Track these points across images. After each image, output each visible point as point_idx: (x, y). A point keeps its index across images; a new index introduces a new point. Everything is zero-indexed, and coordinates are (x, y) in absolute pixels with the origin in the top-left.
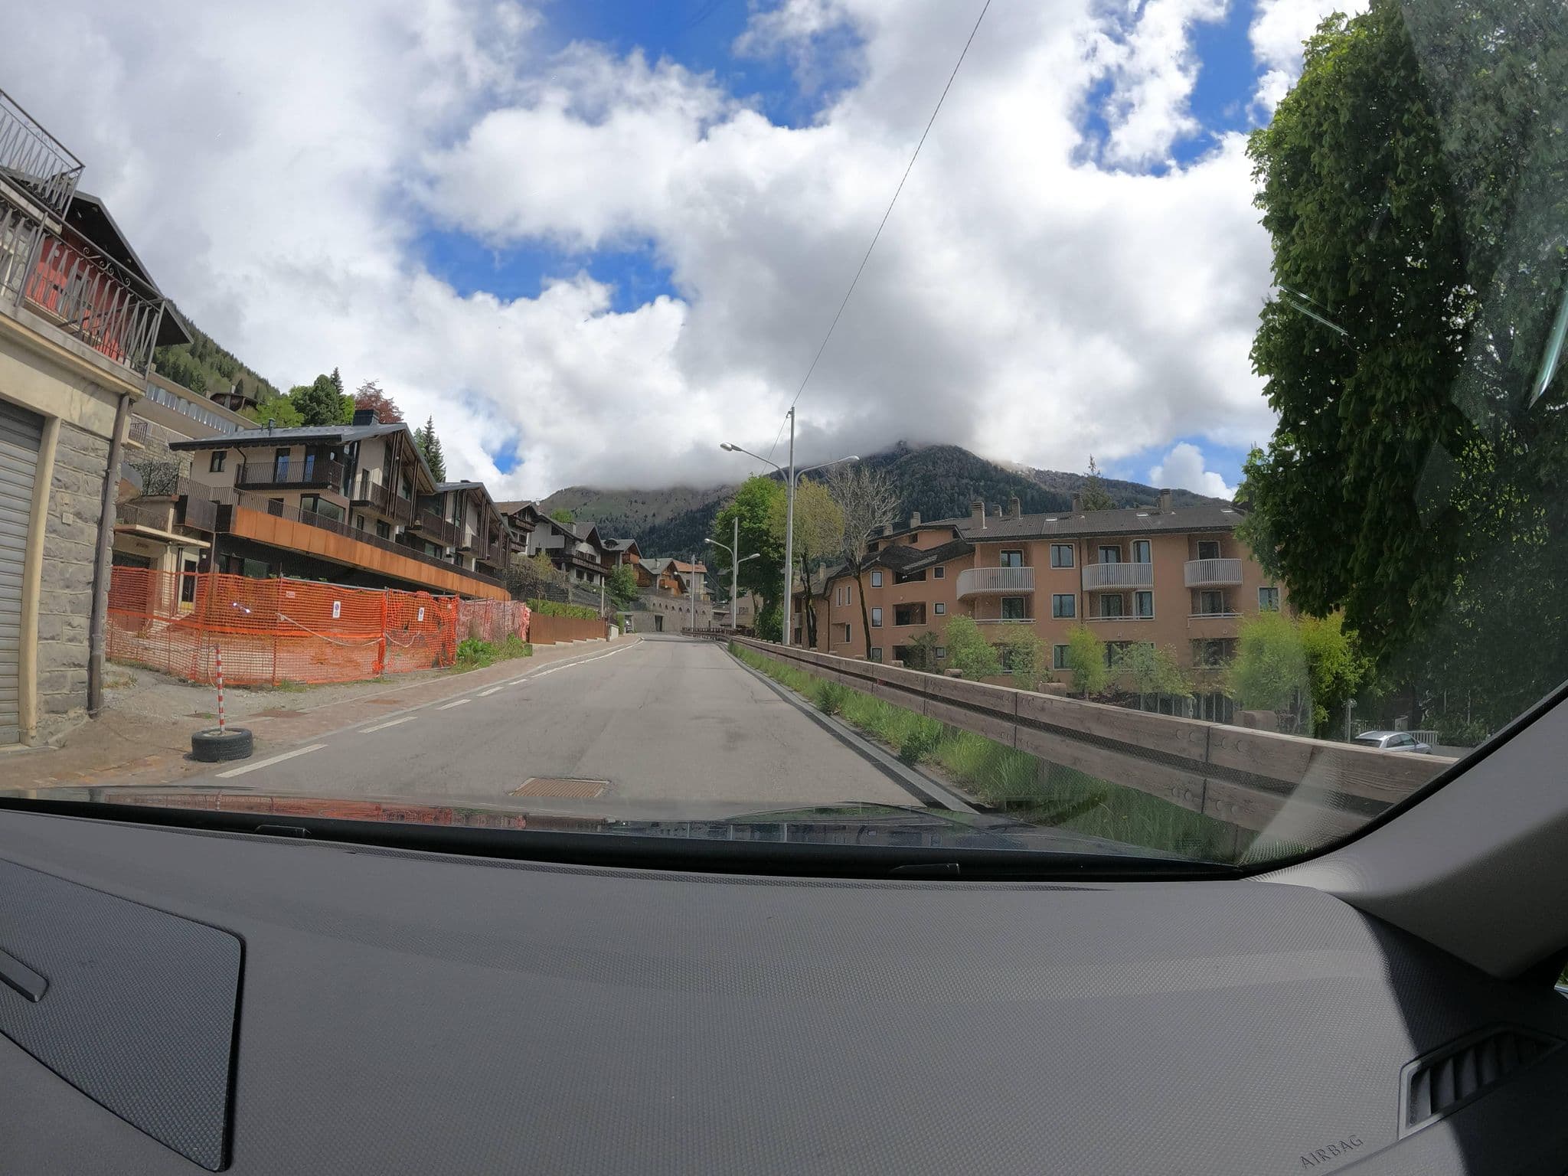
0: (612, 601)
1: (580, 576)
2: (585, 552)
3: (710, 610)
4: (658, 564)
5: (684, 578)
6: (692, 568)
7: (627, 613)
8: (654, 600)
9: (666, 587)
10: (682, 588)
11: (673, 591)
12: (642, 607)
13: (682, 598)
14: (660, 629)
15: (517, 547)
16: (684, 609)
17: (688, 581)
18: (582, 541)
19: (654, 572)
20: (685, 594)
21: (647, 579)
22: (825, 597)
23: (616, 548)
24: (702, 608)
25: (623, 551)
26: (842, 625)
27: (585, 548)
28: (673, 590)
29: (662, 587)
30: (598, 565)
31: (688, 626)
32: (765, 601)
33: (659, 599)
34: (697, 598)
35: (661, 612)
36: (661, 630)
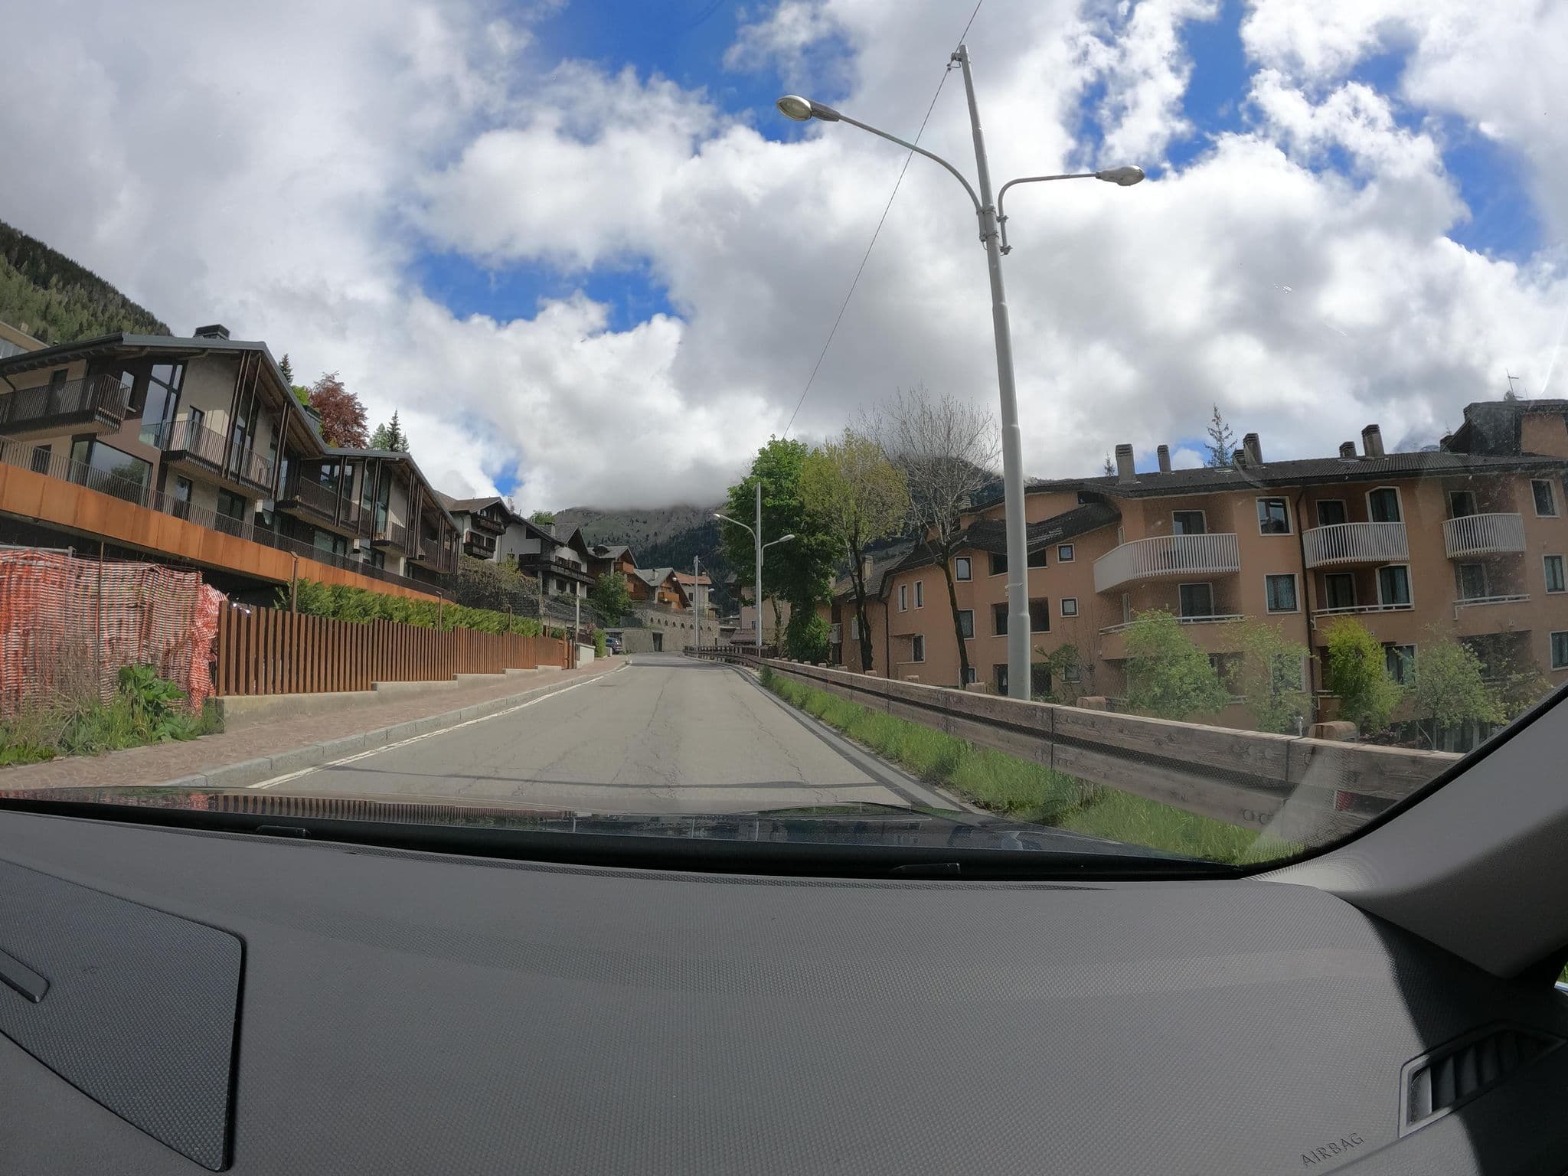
0: (599, 616)
1: (561, 587)
2: (566, 558)
3: (716, 626)
4: (657, 574)
5: (687, 591)
6: (695, 579)
7: (617, 630)
8: (650, 615)
9: (666, 600)
10: (685, 602)
11: (674, 605)
12: (638, 624)
13: (685, 613)
14: (659, 648)
15: (482, 552)
16: (687, 625)
17: (691, 595)
18: (562, 545)
19: (652, 584)
20: (688, 609)
21: (644, 591)
22: (882, 598)
23: (607, 556)
24: (706, 623)
25: (614, 559)
26: (909, 637)
27: (567, 554)
28: (674, 603)
29: (661, 600)
30: (584, 574)
31: (691, 644)
32: (792, 608)
33: (658, 613)
34: (701, 612)
35: (661, 629)
36: (660, 650)
